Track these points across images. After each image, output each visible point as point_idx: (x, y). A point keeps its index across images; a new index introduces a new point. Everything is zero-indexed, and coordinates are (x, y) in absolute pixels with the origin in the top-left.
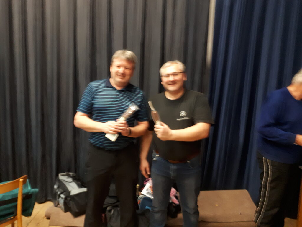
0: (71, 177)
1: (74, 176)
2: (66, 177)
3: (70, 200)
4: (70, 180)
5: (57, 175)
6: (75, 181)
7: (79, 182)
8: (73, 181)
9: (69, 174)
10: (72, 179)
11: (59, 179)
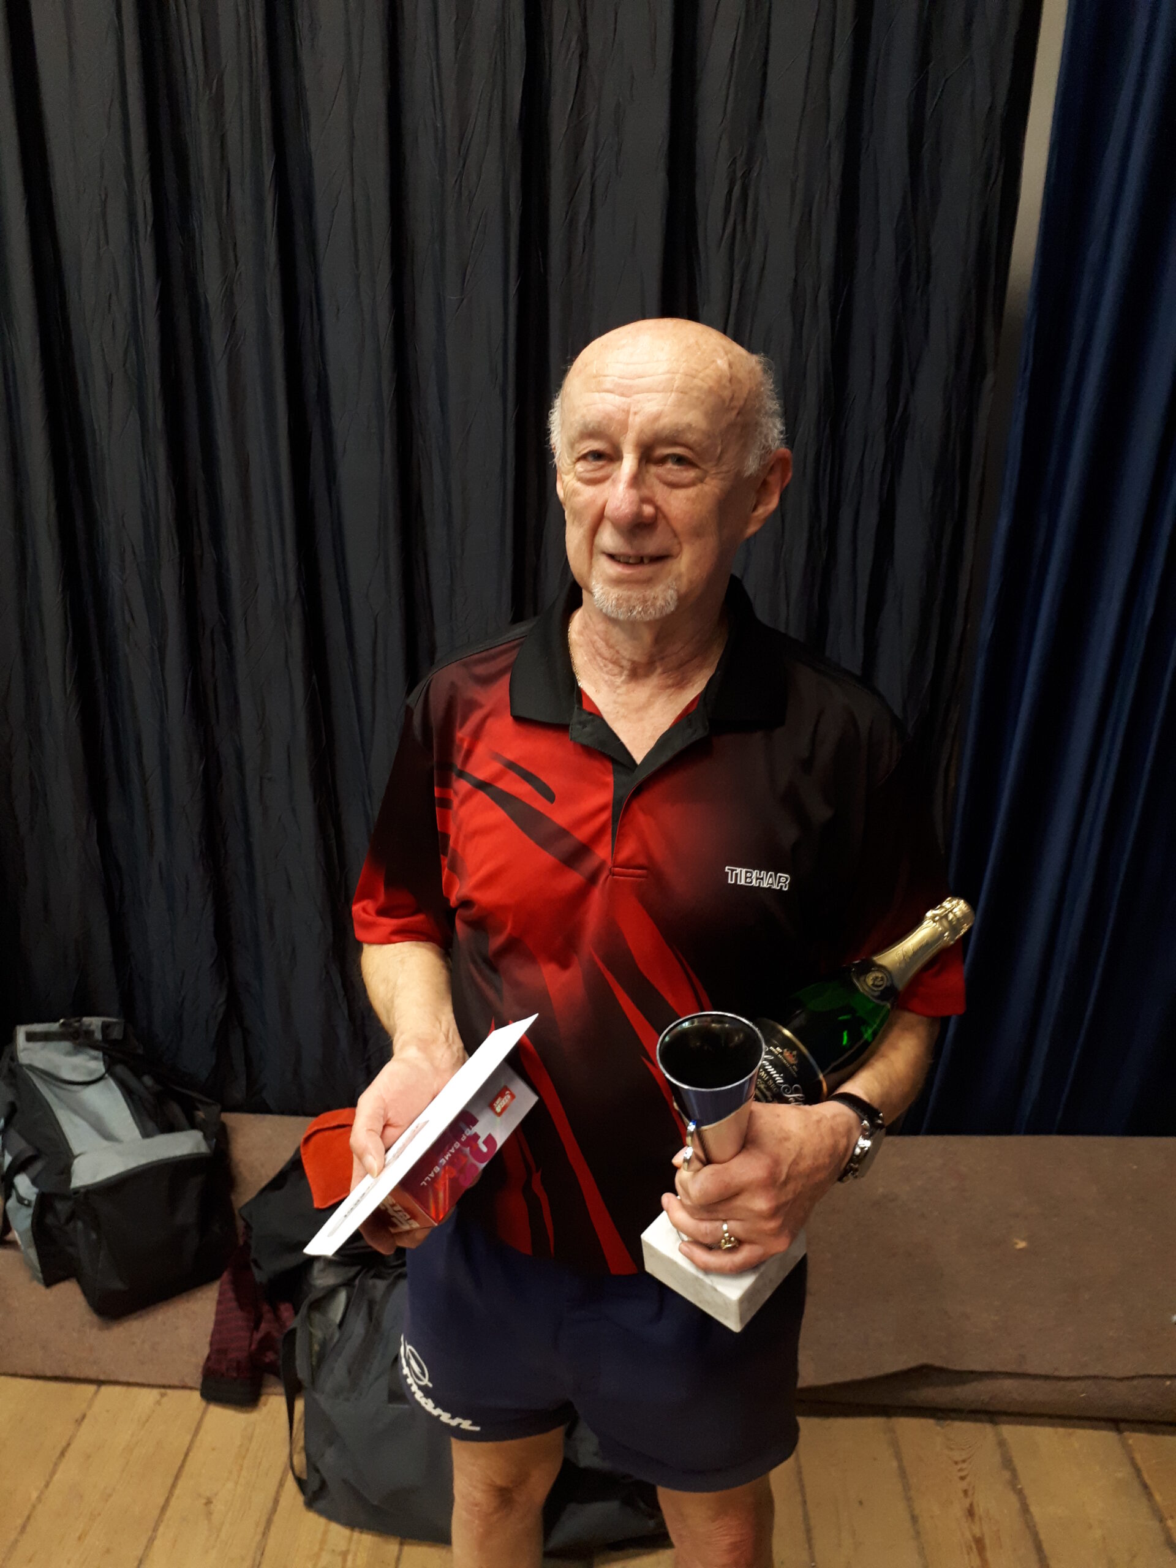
0: (95, 1047)
1: (115, 1042)
2: (66, 1045)
3: (72, 1217)
4: (90, 1064)
6: (119, 1069)
7: (148, 1080)
8: (109, 1070)
9: (84, 1028)
10: (105, 1061)
11: (18, 1061)
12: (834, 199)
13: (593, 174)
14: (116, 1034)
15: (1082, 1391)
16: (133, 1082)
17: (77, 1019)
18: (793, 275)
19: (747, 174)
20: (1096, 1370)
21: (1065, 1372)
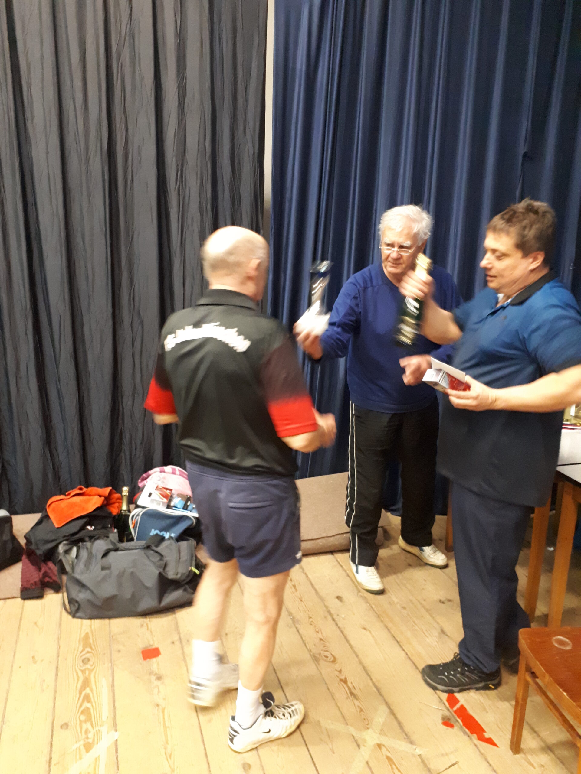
12: (210, 177)
13: (132, 167)
15: (320, 542)
18: (199, 200)
19: (182, 170)
20: (324, 535)
21: (315, 537)
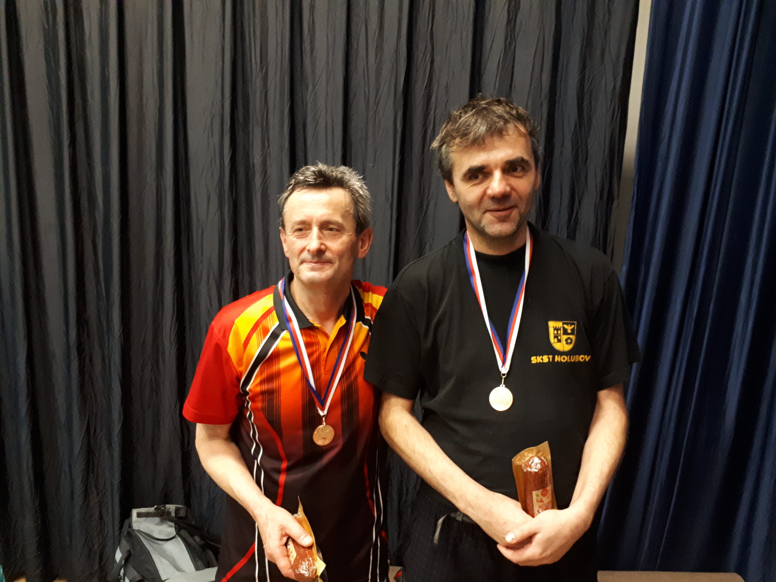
0: (172, 521)
1: (181, 518)
2: (157, 519)
4: (168, 529)
5: (126, 515)
6: (183, 532)
7: (197, 539)
8: (178, 533)
9: (166, 510)
10: (175, 528)
11: (133, 528)
12: (544, 123)
13: (435, 112)
14: (182, 514)
16: (190, 540)
17: (164, 505)
